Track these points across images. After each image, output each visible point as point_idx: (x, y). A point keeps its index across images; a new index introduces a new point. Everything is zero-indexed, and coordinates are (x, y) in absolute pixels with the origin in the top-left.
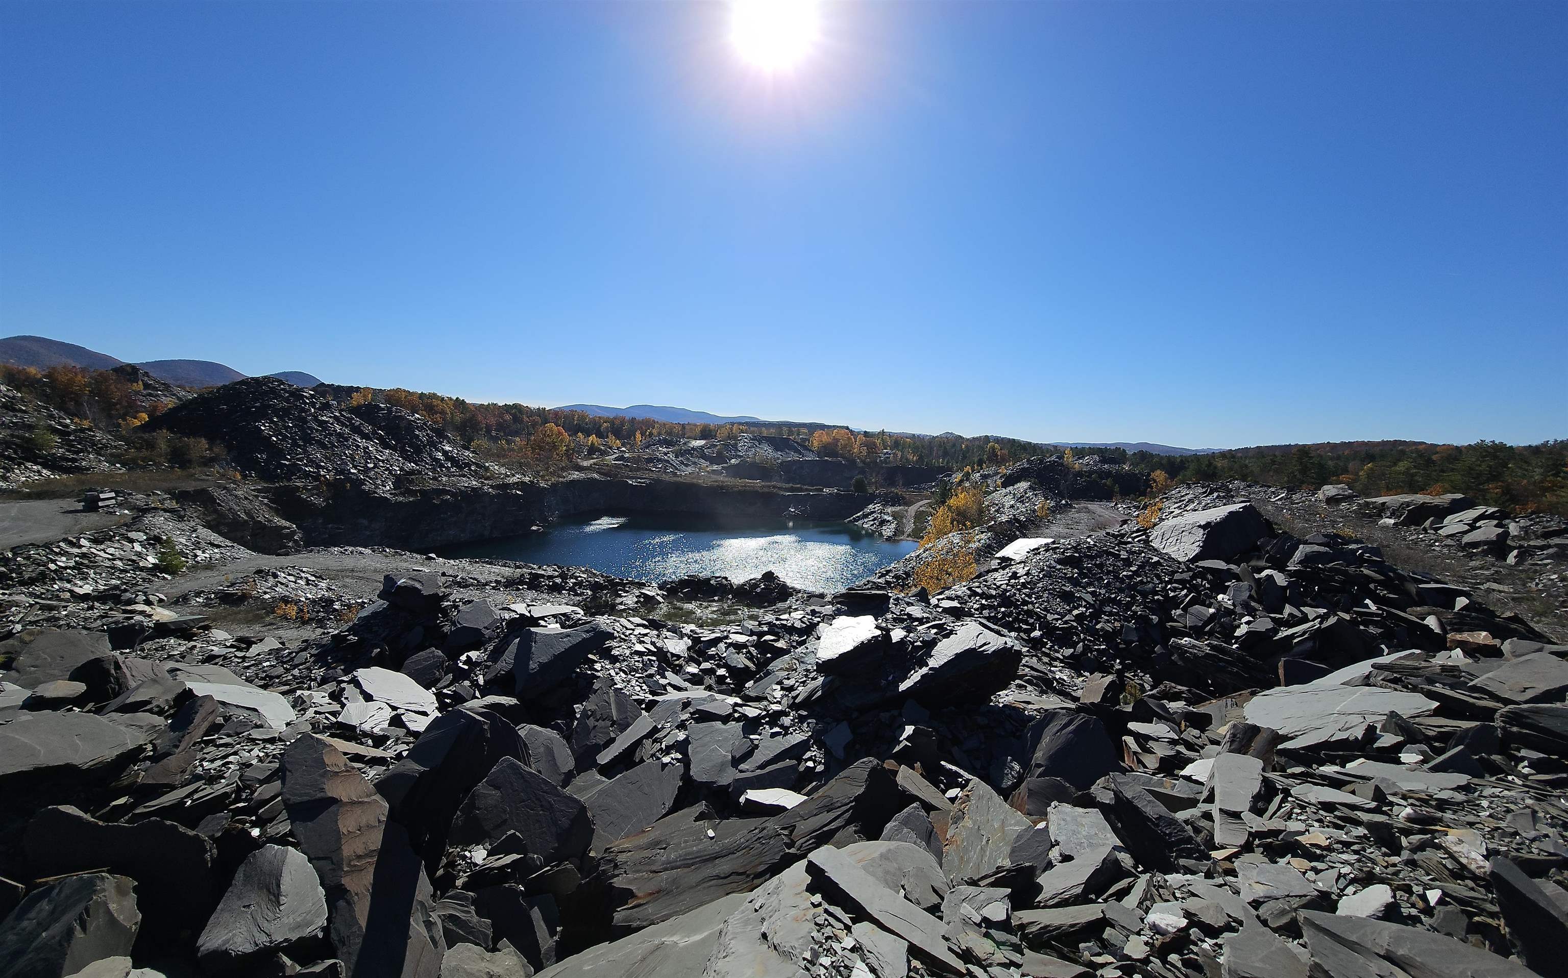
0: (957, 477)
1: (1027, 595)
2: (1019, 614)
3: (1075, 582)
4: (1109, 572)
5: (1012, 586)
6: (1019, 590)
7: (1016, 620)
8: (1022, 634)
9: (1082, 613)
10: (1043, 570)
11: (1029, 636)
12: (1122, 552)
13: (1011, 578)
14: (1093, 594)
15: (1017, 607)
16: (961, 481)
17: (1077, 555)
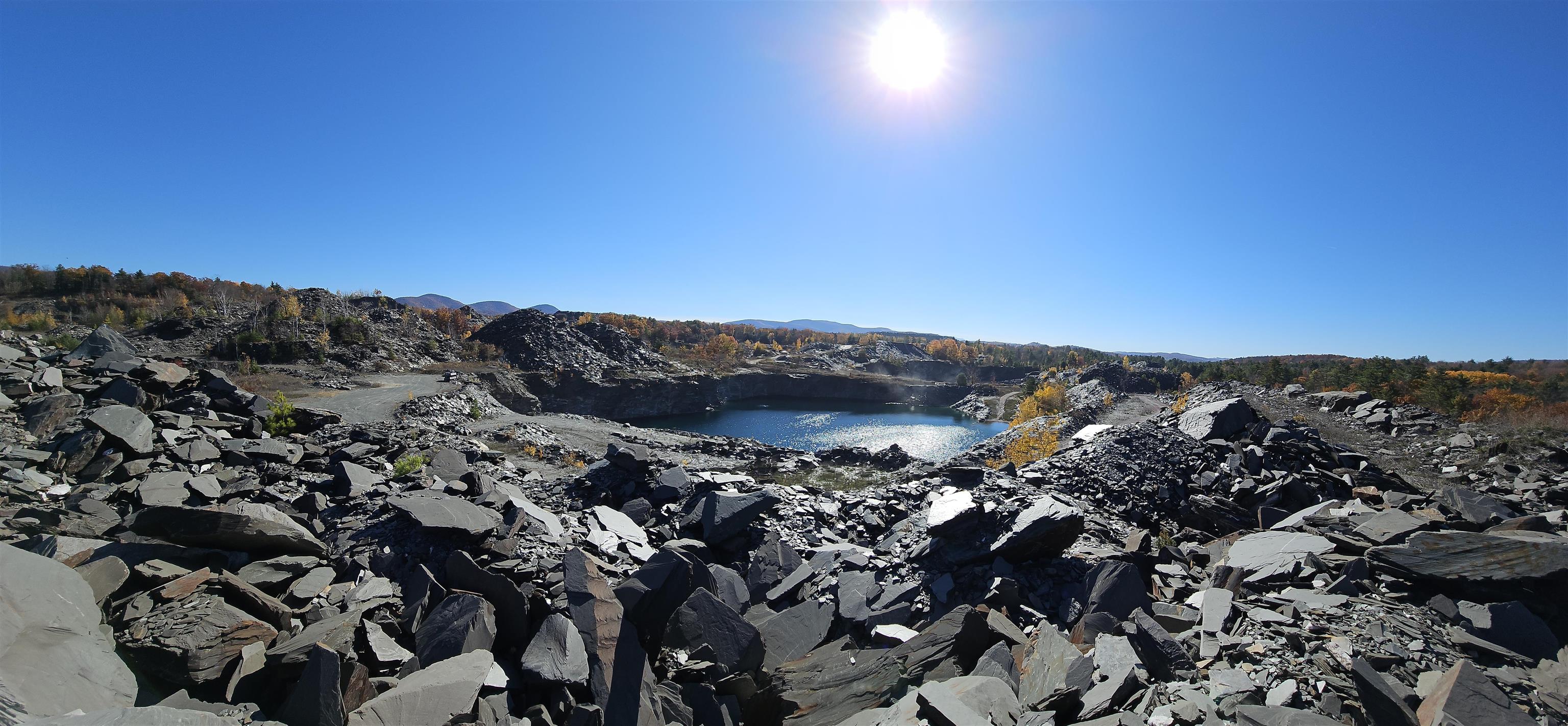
0: (1043, 375)
1: (1093, 467)
2: (1088, 481)
3: (1127, 457)
4: (1150, 449)
5: (1084, 461)
6: (1088, 463)
7: (1086, 486)
8: (1090, 496)
9: (1132, 479)
10: (1105, 448)
11: (1094, 498)
12: (1159, 434)
13: (1082, 454)
14: (1139, 465)
15: (1086, 476)
16: (1047, 378)
17: (1128, 437)
